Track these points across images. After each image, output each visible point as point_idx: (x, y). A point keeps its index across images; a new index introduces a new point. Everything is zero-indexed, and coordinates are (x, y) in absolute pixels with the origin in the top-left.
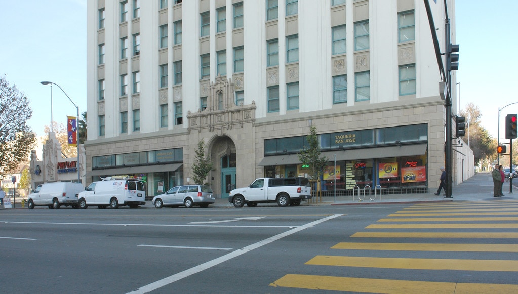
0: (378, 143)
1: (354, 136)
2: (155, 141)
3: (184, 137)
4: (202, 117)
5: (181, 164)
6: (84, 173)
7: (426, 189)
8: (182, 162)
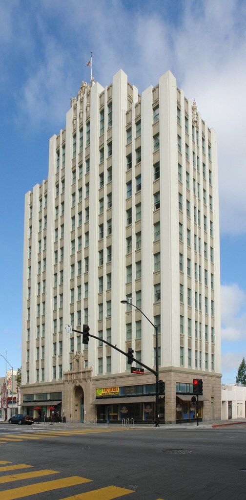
0: (145, 393)
1: (134, 389)
2: (50, 387)
3: (62, 386)
4: (71, 374)
5: (60, 402)
6: (20, 403)
7: (164, 421)
8: (61, 400)
